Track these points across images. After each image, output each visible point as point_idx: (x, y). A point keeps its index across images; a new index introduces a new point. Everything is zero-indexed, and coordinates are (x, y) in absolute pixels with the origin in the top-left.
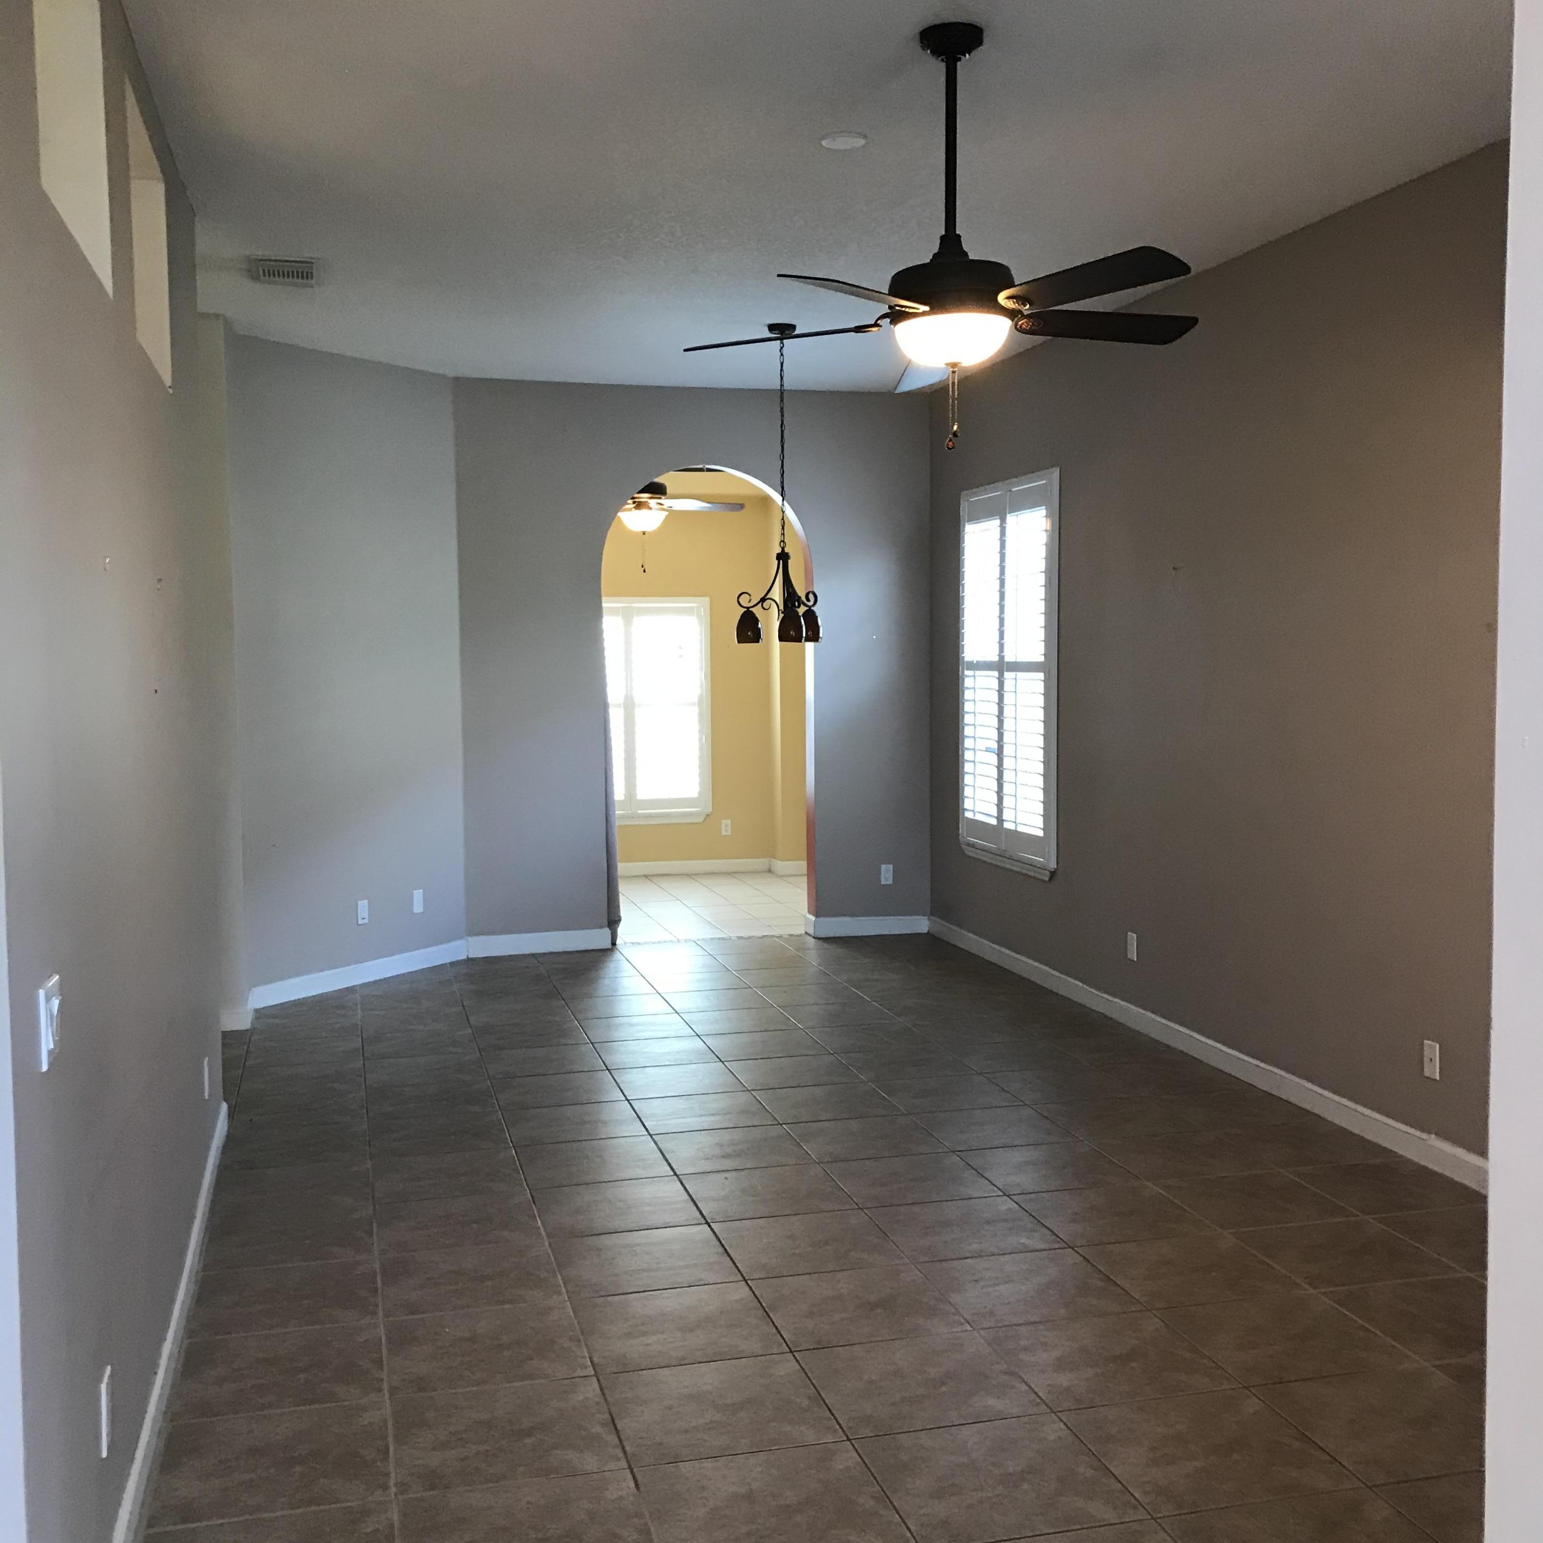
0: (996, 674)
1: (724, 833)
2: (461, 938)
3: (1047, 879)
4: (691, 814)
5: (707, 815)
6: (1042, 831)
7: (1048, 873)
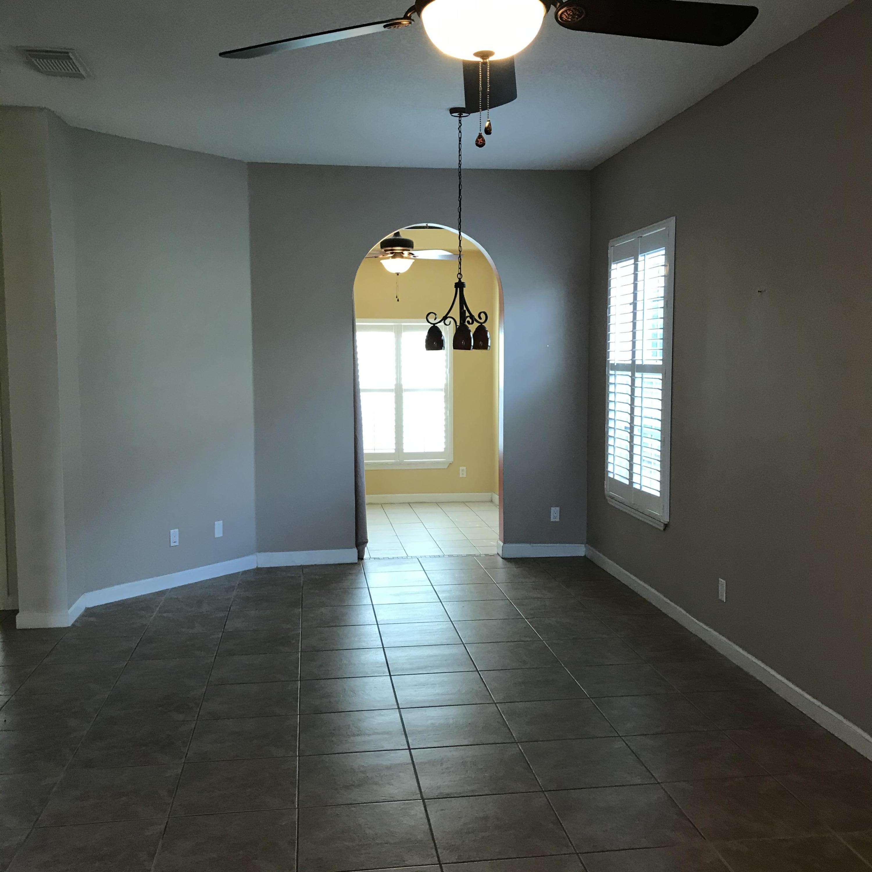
0: (630, 373)
1: (461, 476)
2: (252, 553)
3: (662, 529)
4: (438, 463)
5: (450, 463)
6: (659, 493)
7: (663, 525)
